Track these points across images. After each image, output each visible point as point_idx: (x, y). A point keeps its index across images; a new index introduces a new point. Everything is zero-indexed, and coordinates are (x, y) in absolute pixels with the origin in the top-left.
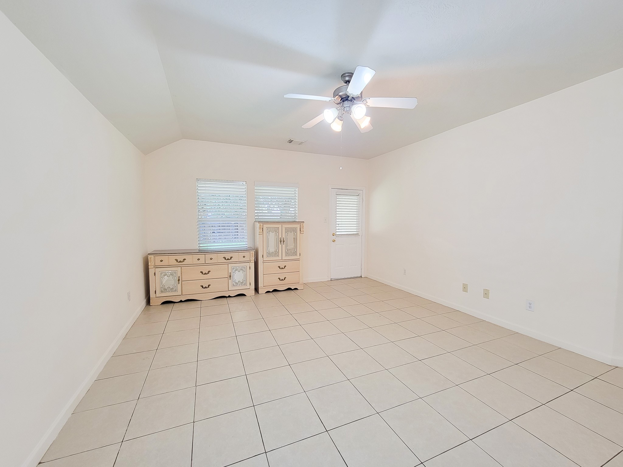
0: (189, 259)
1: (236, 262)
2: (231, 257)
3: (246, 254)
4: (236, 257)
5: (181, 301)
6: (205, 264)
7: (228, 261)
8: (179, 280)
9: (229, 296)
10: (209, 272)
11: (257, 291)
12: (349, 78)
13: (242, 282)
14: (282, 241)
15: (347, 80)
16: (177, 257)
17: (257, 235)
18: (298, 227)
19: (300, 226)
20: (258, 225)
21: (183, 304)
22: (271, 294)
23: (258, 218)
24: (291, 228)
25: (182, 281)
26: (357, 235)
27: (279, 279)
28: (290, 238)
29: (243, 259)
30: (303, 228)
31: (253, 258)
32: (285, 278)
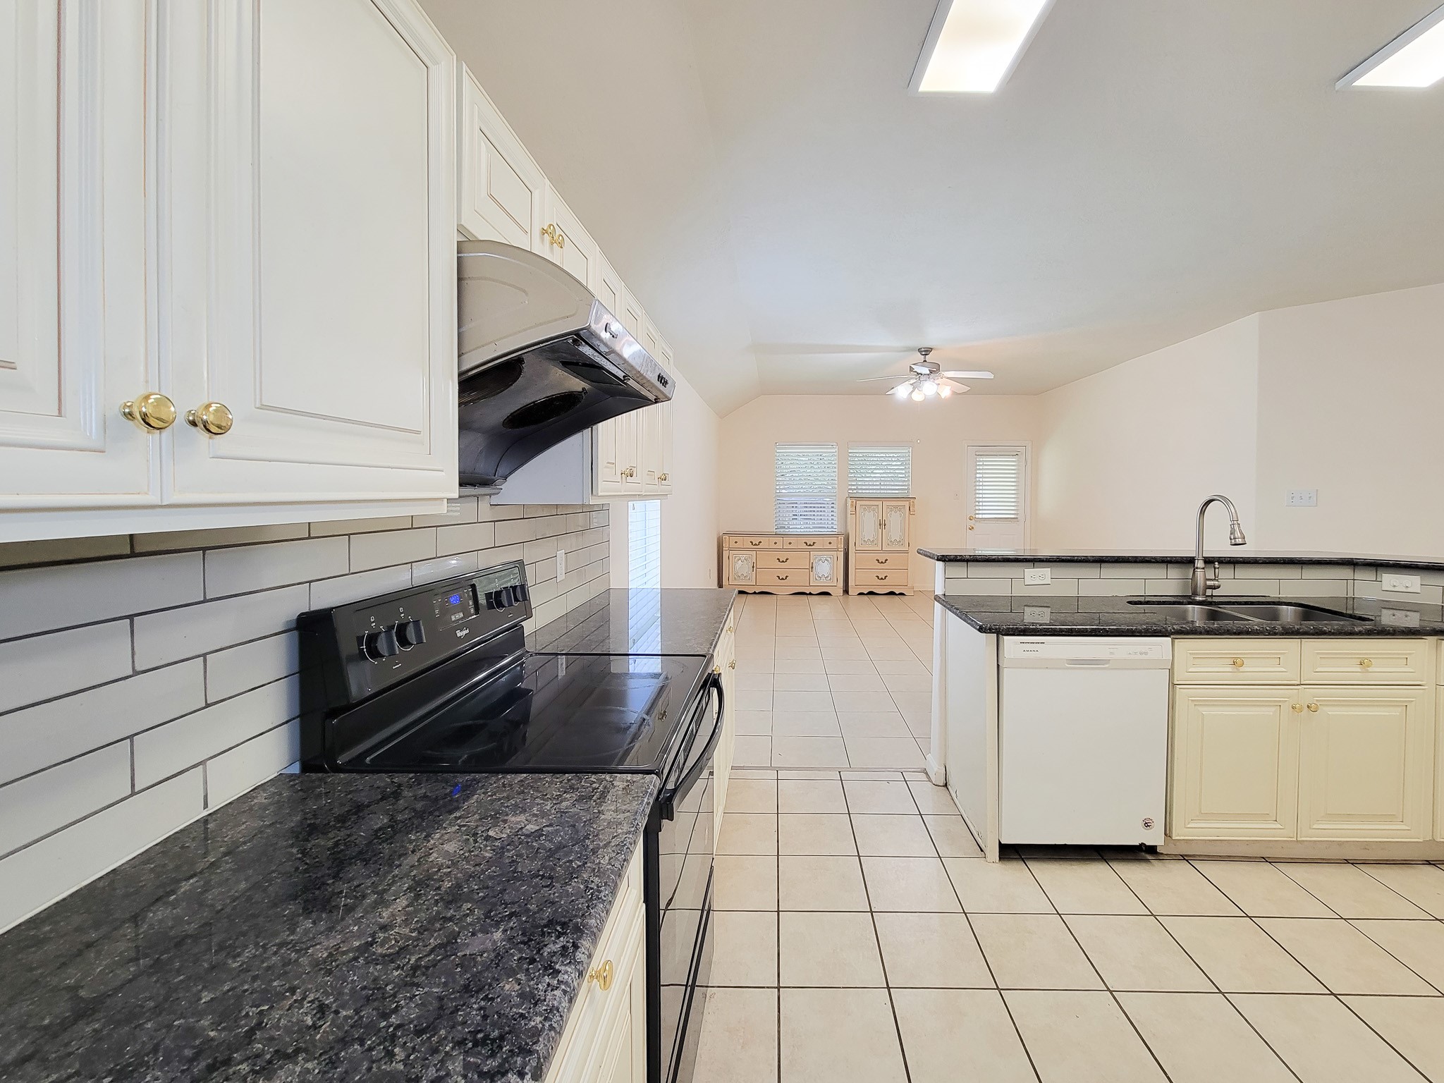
0: (765, 542)
1: (820, 550)
2: (814, 543)
3: (833, 540)
4: (819, 543)
5: (755, 593)
6: (783, 550)
7: (810, 547)
8: (754, 568)
9: (810, 594)
10: (787, 559)
11: (846, 591)
12: (926, 351)
13: (827, 577)
14: (882, 524)
15: (923, 353)
16: (751, 539)
17: (849, 516)
18: (907, 504)
19: (910, 503)
20: (849, 501)
21: (757, 596)
22: (866, 597)
23: (851, 491)
24: (896, 507)
25: (757, 568)
26: (1014, 520)
27: (878, 577)
28: (894, 520)
29: (830, 546)
30: (914, 506)
31: (842, 546)
32: (886, 577)
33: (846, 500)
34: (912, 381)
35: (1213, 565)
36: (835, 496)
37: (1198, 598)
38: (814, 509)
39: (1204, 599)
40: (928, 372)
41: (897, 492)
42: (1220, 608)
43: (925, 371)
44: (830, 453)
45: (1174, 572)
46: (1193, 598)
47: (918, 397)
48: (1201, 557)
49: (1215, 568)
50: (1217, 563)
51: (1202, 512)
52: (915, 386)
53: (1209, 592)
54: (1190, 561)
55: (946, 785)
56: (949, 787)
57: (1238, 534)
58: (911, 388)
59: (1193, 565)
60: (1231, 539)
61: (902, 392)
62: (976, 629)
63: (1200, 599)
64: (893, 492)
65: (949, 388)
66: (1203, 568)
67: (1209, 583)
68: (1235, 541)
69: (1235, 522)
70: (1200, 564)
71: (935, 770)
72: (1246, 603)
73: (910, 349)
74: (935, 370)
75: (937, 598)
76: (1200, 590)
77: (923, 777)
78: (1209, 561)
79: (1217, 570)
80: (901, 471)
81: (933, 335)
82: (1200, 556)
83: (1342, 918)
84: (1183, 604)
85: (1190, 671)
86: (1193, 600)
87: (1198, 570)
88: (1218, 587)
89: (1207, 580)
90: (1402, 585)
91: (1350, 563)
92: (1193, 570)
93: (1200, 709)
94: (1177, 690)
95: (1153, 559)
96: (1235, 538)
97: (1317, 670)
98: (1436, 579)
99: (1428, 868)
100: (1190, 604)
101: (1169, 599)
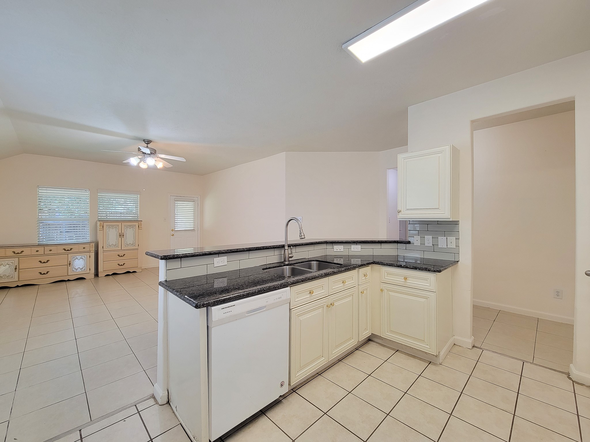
0: (27, 251)
1: (77, 253)
2: (71, 249)
3: (86, 246)
4: (75, 249)
5: (18, 286)
6: (44, 255)
7: (68, 252)
8: (16, 269)
9: (69, 280)
10: (48, 261)
11: (97, 275)
12: (148, 142)
13: (82, 268)
14: (121, 235)
15: (146, 142)
16: (15, 250)
17: (98, 231)
18: (137, 224)
19: (139, 224)
20: (99, 223)
21: (20, 289)
22: (111, 277)
23: (100, 217)
24: (130, 226)
25: (19, 269)
26: (193, 230)
27: (119, 264)
28: (129, 233)
29: (84, 250)
30: (141, 225)
31: (93, 249)
32: (124, 264)
33: (96, 222)
34: (140, 157)
35: (290, 247)
36: (88, 220)
37: (286, 263)
38: (77, 228)
39: (288, 263)
40: (150, 153)
41: (131, 218)
42: (294, 266)
43: (148, 151)
44: (85, 195)
45: (277, 252)
46: (284, 263)
47: (143, 166)
49: (291, 249)
50: (292, 247)
51: (287, 225)
52: (141, 160)
53: (290, 259)
54: (283, 246)
55: (168, 402)
56: (171, 404)
57: (302, 234)
58: (139, 161)
59: (284, 248)
60: (300, 236)
61: (134, 161)
62: (193, 306)
64: (129, 218)
65: (162, 163)
66: (288, 250)
67: (290, 255)
69: (301, 229)
70: (286, 248)
71: (161, 395)
72: (302, 262)
73: (138, 139)
74: (153, 153)
75: (161, 284)
76: (287, 259)
77: (151, 402)
78: (289, 246)
79: (292, 250)
80: (133, 209)
81: (152, 133)
82: (287, 244)
83: (350, 393)
84: (281, 266)
85: (296, 301)
86: (285, 264)
87: (286, 250)
88: (293, 257)
89: (289, 254)
90: (339, 249)
91: (326, 243)
92: (284, 250)
93: (300, 318)
94: (292, 311)
95: (270, 247)
96: (301, 236)
97: (333, 288)
98: (347, 246)
99: (357, 352)
100: (284, 266)
101: (276, 265)
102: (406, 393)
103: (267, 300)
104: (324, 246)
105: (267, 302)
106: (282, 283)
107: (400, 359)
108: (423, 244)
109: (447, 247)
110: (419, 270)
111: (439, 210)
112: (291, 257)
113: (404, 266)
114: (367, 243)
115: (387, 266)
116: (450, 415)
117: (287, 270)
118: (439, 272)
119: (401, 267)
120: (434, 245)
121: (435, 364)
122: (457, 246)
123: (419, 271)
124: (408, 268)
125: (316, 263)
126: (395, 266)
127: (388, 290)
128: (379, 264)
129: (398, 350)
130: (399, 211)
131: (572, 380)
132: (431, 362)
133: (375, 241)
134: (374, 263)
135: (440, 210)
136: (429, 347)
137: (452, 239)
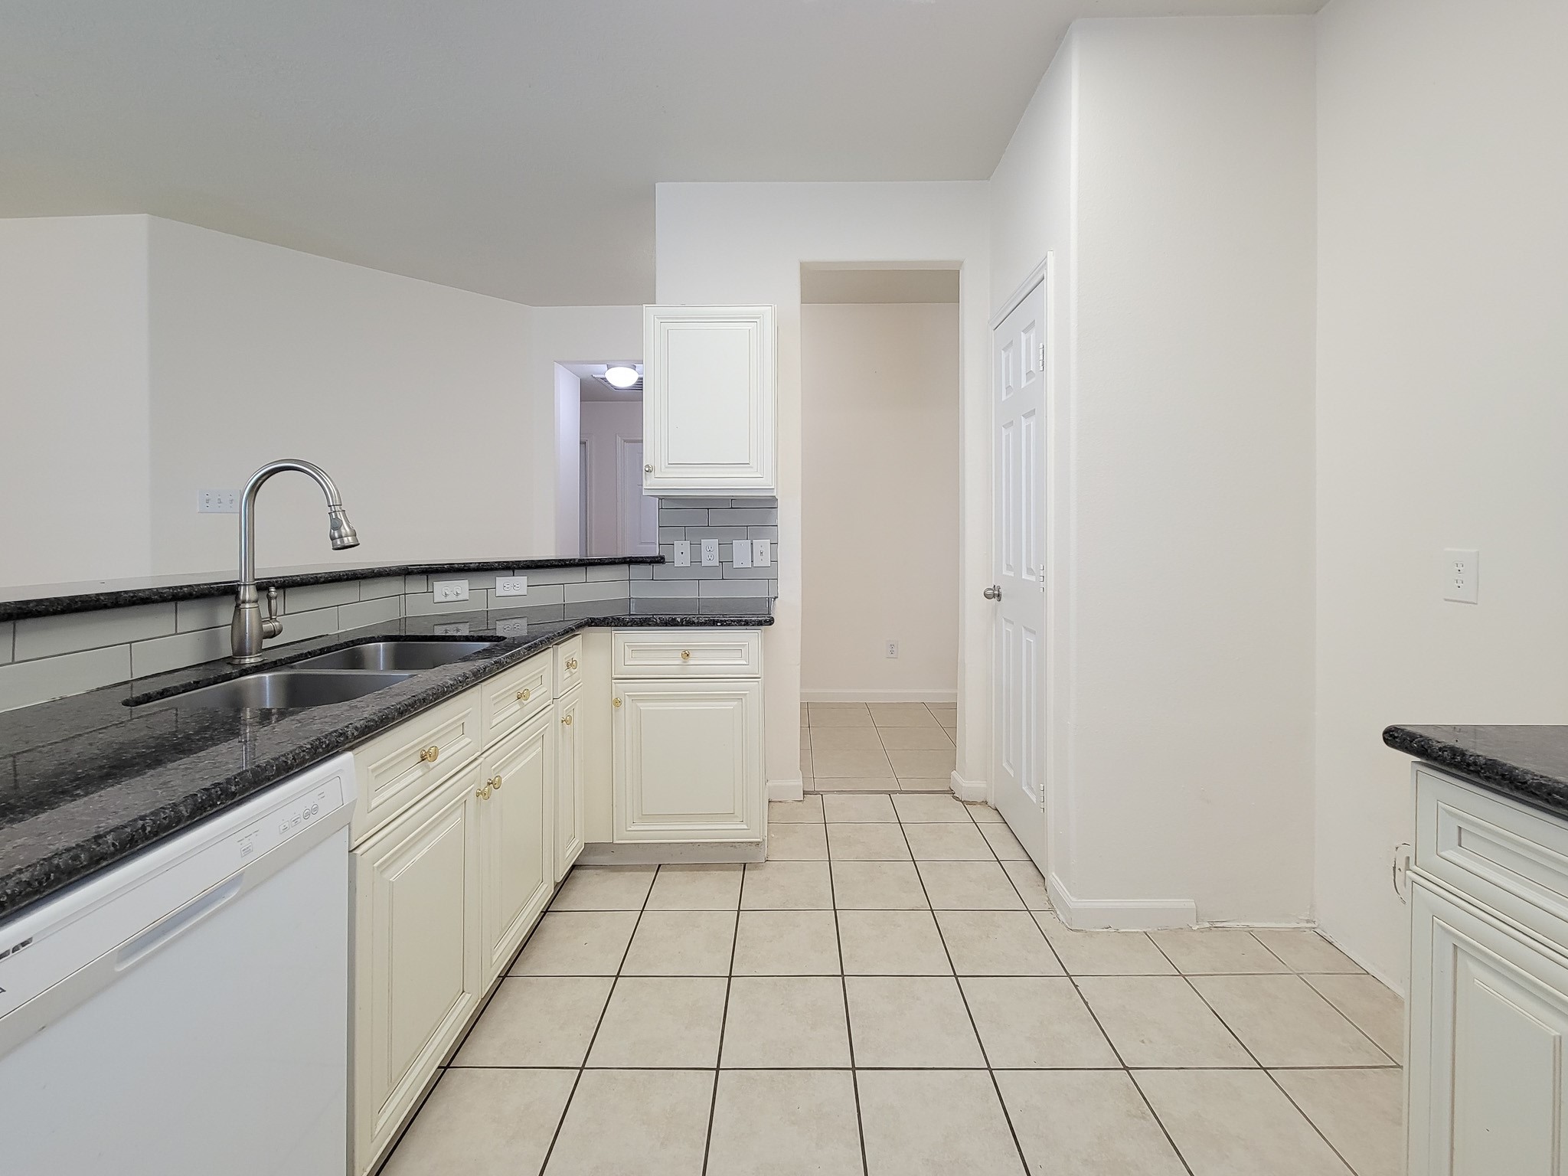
35: (265, 593)
37: (246, 661)
39: (260, 660)
42: (292, 667)
45: (191, 617)
46: (236, 662)
48: (249, 580)
49: (270, 599)
50: (272, 589)
53: (267, 643)
54: (229, 591)
57: (345, 529)
59: (233, 597)
60: (333, 538)
63: (252, 660)
66: (256, 601)
67: (267, 626)
68: (342, 541)
69: (337, 508)
70: (248, 593)
72: (322, 652)
76: (250, 645)
78: (262, 587)
79: (273, 602)
82: (247, 578)
83: (581, 1069)
84: (228, 677)
85: (373, 806)
86: (240, 665)
87: (247, 606)
88: (280, 632)
89: (261, 621)
90: (451, 592)
91: (406, 572)
92: (237, 606)
93: (386, 875)
94: (358, 858)
95: (155, 594)
96: (341, 537)
97: (493, 724)
98: (482, 581)
99: (549, 919)
100: (241, 676)
101: (191, 677)
102: (730, 977)
103: (246, 842)
104: (395, 586)
105: (247, 851)
106: (319, 739)
107: (675, 888)
108: (696, 560)
109: (752, 565)
110: (721, 625)
111: (749, 467)
112: (272, 634)
113: (682, 620)
114: (548, 567)
115: (632, 626)
116: (841, 978)
117: (265, 688)
118: (770, 625)
119: (677, 625)
120: (722, 562)
121: (756, 866)
122: (774, 561)
123: (722, 628)
124: (694, 623)
125: (385, 650)
126: (657, 625)
127: (635, 699)
128: (608, 625)
129: (660, 865)
130: (647, 469)
131: (961, 801)
132: (745, 864)
133: (571, 560)
134: (593, 623)
135: (752, 467)
136: (746, 827)
137: (762, 545)
